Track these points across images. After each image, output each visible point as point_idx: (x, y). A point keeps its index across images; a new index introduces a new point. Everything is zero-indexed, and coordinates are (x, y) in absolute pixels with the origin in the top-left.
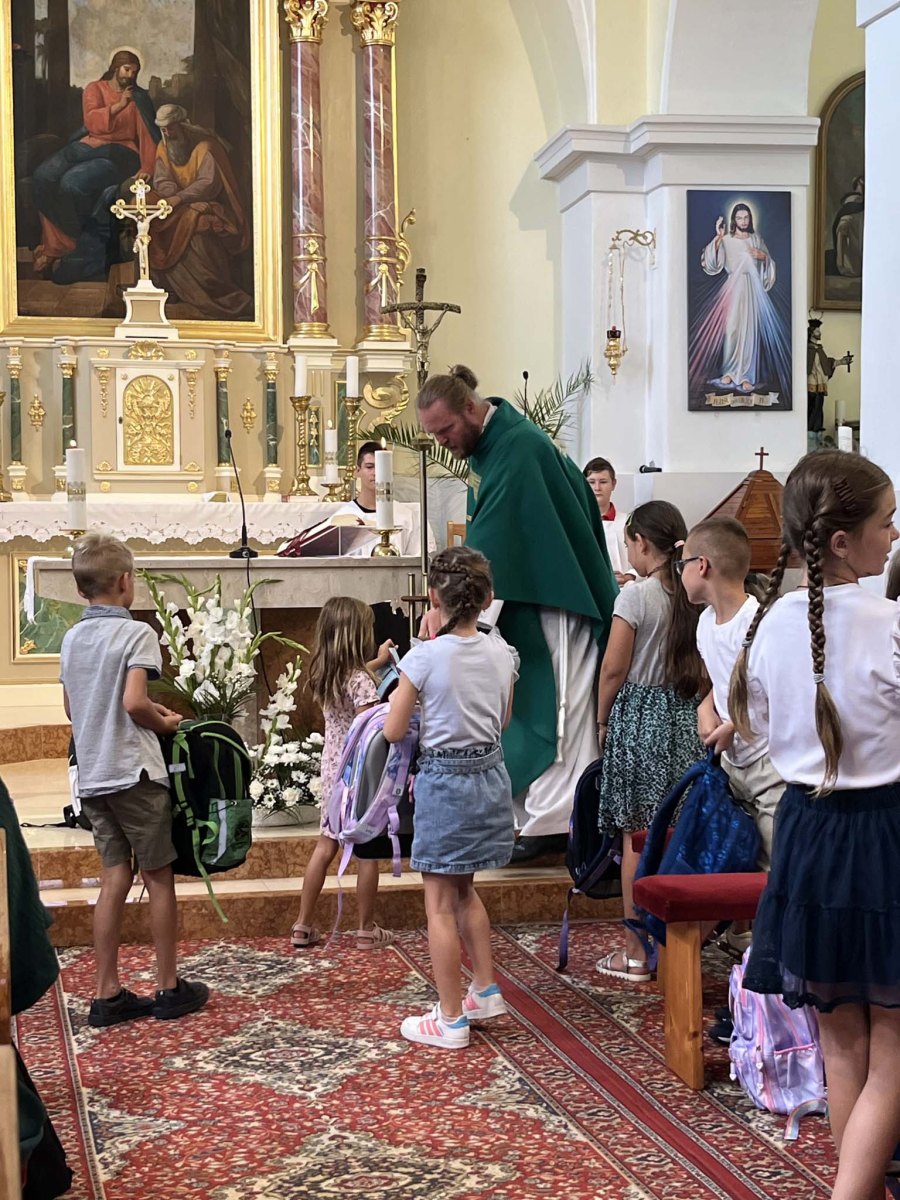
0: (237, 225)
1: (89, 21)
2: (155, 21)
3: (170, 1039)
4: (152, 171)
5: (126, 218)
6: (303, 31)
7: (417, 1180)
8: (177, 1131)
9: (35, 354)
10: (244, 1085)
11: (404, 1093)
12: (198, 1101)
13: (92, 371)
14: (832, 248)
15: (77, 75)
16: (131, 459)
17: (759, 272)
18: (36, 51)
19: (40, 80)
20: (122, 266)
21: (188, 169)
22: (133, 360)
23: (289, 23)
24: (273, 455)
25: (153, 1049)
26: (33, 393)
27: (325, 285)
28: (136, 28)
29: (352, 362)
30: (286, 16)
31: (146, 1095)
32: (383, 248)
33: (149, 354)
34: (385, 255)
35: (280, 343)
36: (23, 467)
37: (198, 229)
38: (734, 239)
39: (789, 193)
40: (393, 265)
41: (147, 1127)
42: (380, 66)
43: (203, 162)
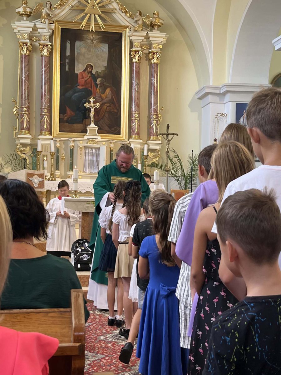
0: (117, 110)
1: (80, 56)
2: (97, 56)
3: (99, 331)
4: (95, 95)
5: (88, 107)
6: (136, 60)
8: (103, 358)
9: (63, 142)
10: (120, 345)
12: (108, 349)
13: (78, 147)
15: (77, 70)
18: (66, 64)
19: (67, 71)
20: (86, 120)
21: (105, 95)
22: (88, 144)
23: (132, 58)
25: (95, 334)
26: (62, 153)
27: (139, 126)
28: (92, 58)
29: (146, 146)
30: (131, 56)
31: (94, 347)
32: (155, 116)
33: (93, 143)
34: (155, 118)
35: (127, 141)
36: (59, 172)
37: (107, 110)
40: (157, 121)
41: (94, 356)
42: (155, 69)
43: (109, 93)
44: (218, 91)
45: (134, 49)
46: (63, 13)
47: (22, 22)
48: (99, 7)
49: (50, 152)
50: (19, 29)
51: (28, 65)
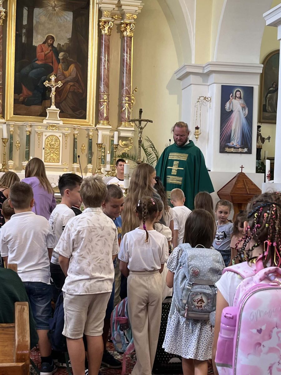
0: (82, 90)
1: (40, 25)
2: (60, 27)
4: (57, 72)
5: (48, 86)
6: (105, 31)
9: (18, 127)
13: (36, 133)
14: (265, 103)
15: (35, 42)
16: (46, 161)
17: (243, 110)
18: (23, 34)
19: (24, 43)
20: (46, 101)
21: (68, 72)
22: (48, 130)
23: (101, 29)
24: (90, 161)
26: (17, 139)
27: (109, 109)
28: (54, 28)
29: (116, 133)
30: (100, 27)
32: (127, 98)
33: (53, 129)
34: (127, 101)
35: (94, 127)
36: (13, 162)
37: (70, 90)
38: (235, 100)
40: (130, 104)
42: (128, 43)
43: (73, 70)
44: (200, 71)
45: (103, 19)
49: (3, 139)
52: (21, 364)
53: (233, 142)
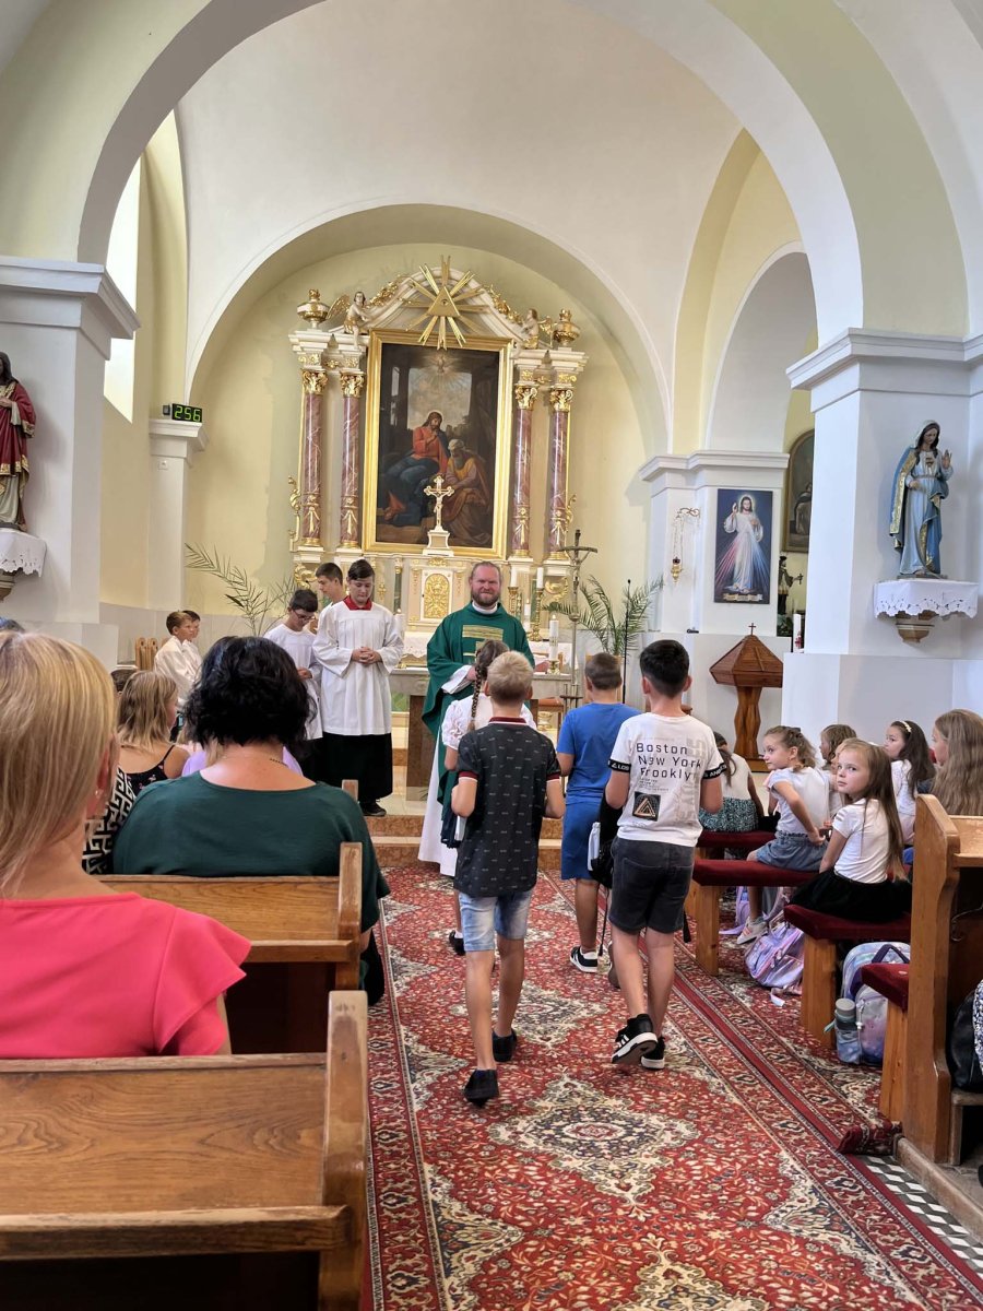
0: (486, 501)
1: (418, 397)
2: (451, 398)
4: (445, 471)
6: (524, 404)
7: (556, 1009)
11: (551, 961)
13: (411, 571)
14: (793, 519)
16: (427, 615)
17: (755, 532)
18: (392, 411)
19: (393, 426)
21: (463, 471)
22: (431, 566)
23: (517, 400)
25: (424, 926)
27: (529, 531)
28: (441, 401)
29: (540, 571)
30: (516, 396)
31: (420, 951)
32: (559, 513)
33: (439, 563)
34: (560, 517)
35: (504, 559)
37: (467, 501)
38: (741, 514)
39: (771, 493)
40: (563, 522)
41: (419, 969)
42: (562, 422)
43: (472, 467)
44: (682, 466)
45: (521, 383)
46: (387, 314)
47: (309, 331)
48: (456, 303)
50: (303, 344)
51: (318, 414)
52: (345, 943)
53: (736, 584)
